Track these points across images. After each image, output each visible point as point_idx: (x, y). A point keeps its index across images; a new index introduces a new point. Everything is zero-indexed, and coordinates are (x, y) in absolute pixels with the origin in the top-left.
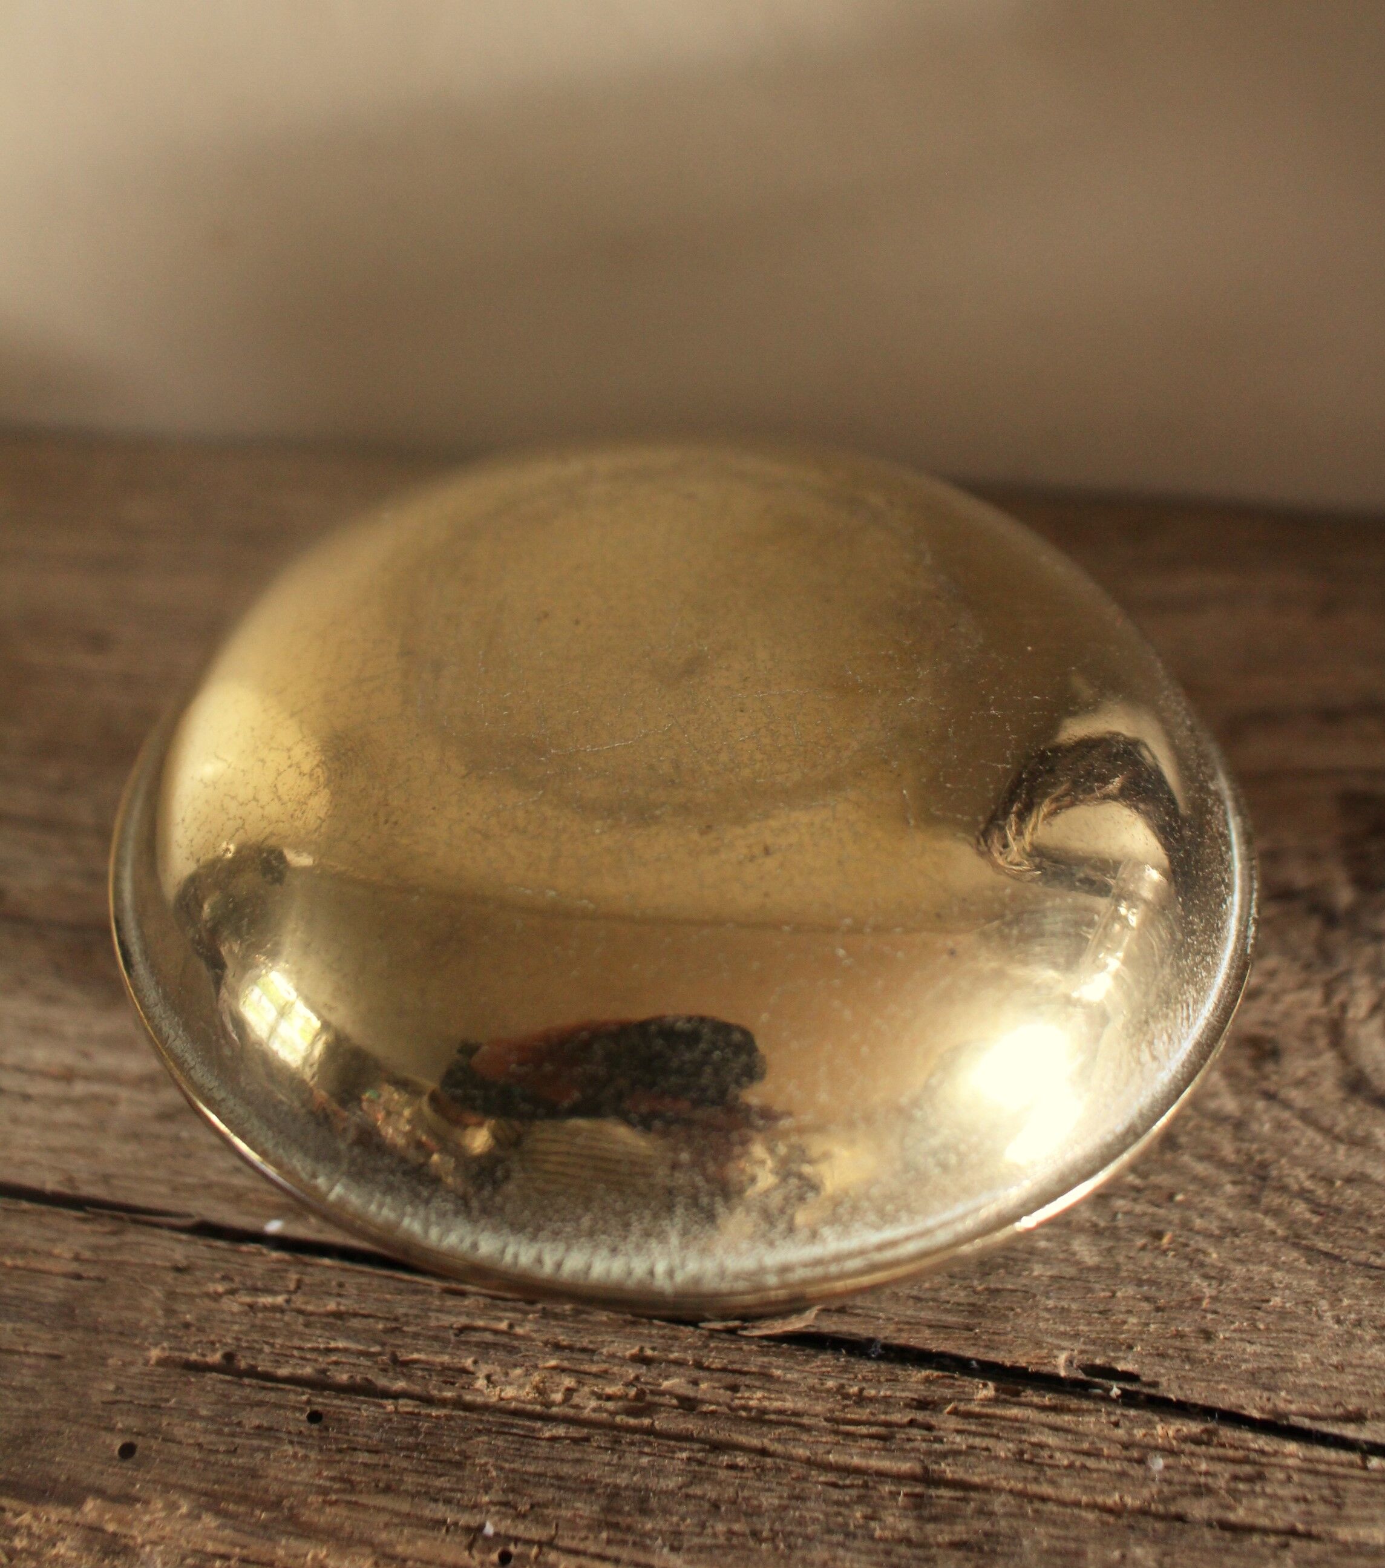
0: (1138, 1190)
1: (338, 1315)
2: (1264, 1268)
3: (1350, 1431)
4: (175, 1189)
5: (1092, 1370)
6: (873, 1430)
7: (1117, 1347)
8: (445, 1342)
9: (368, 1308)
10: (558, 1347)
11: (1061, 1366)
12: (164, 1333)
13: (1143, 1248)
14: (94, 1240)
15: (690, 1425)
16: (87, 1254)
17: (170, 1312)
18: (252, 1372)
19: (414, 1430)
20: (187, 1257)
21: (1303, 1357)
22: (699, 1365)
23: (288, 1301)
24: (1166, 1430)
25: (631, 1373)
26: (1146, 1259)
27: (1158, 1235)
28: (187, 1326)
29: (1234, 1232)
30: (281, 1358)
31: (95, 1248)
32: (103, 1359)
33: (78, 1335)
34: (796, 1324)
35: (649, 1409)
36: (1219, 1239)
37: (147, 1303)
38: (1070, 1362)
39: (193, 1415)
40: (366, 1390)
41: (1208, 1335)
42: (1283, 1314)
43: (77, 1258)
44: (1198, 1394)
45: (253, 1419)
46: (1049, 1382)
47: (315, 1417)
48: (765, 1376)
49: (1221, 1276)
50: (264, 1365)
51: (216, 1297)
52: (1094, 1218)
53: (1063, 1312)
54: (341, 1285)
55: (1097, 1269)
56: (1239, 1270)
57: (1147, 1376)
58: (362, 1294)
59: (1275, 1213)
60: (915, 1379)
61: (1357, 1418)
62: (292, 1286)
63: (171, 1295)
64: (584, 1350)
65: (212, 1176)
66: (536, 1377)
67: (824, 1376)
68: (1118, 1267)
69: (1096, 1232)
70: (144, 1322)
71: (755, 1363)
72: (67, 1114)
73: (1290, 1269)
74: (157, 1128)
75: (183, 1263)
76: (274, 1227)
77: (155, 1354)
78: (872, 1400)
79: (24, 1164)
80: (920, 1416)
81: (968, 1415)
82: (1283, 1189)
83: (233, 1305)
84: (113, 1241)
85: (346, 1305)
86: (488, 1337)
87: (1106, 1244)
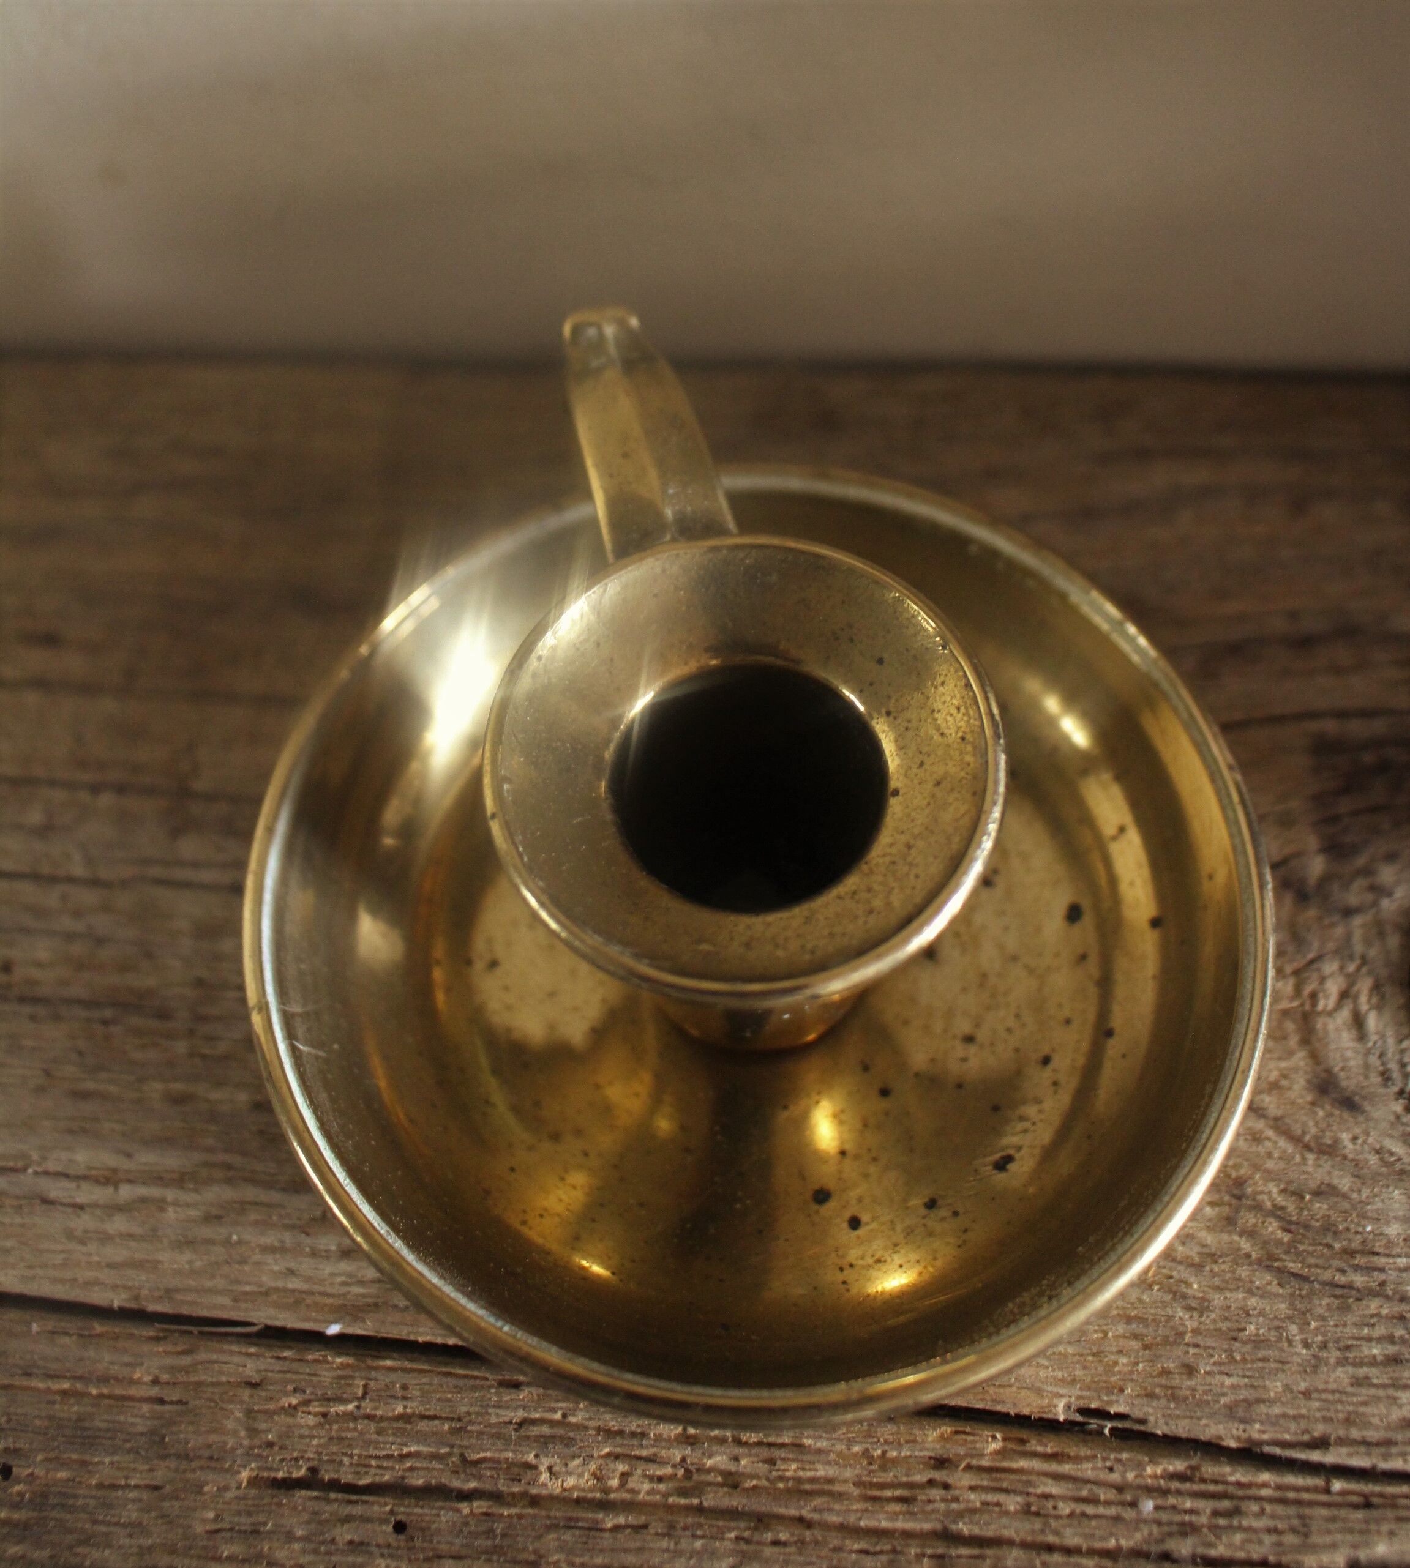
1: (405, 1418)
2: (1241, 1296)
3: (1315, 1456)
4: (235, 1300)
5: (1087, 1412)
6: (898, 1493)
7: (1109, 1390)
8: (507, 1441)
9: (432, 1409)
10: (609, 1434)
11: (1059, 1410)
12: (249, 1454)
14: (169, 1361)
15: (737, 1501)
16: (165, 1377)
17: (253, 1432)
18: (335, 1485)
19: (490, 1533)
20: (258, 1371)
21: (1275, 1387)
22: (737, 1442)
23: (358, 1407)
24: (1154, 1470)
25: (677, 1454)
26: (1134, 1294)
28: (270, 1445)
29: (1214, 1257)
30: (362, 1466)
31: (172, 1369)
32: (199, 1489)
33: (173, 1463)
35: (698, 1489)
36: (1198, 1267)
37: (230, 1424)
38: (1068, 1407)
39: (290, 1537)
40: (442, 1494)
41: (1190, 1370)
42: (1258, 1342)
43: (155, 1382)
44: (1182, 1429)
45: (345, 1534)
46: (1048, 1426)
47: (400, 1528)
48: (796, 1447)
49: (1202, 1307)
50: (346, 1478)
51: (292, 1410)
53: (1061, 1358)
54: (404, 1387)
56: (1217, 1299)
57: (1137, 1413)
58: (425, 1395)
59: (1250, 1234)
60: (932, 1438)
61: (1322, 1443)
62: (360, 1393)
63: (249, 1413)
64: (633, 1434)
65: (268, 1281)
66: (593, 1466)
67: (850, 1442)
70: (231, 1443)
71: (788, 1434)
72: (118, 1224)
73: (1264, 1294)
74: (207, 1232)
75: (256, 1378)
76: (334, 1329)
77: (245, 1475)
78: (894, 1461)
79: (89, 1284)
80: (937, 1475)
81: (981, 1469)
82: (1258, 1207)
83: (308, 1417)
84: (186, 1360)
85: (413, 1407)
86: (545, 1430)
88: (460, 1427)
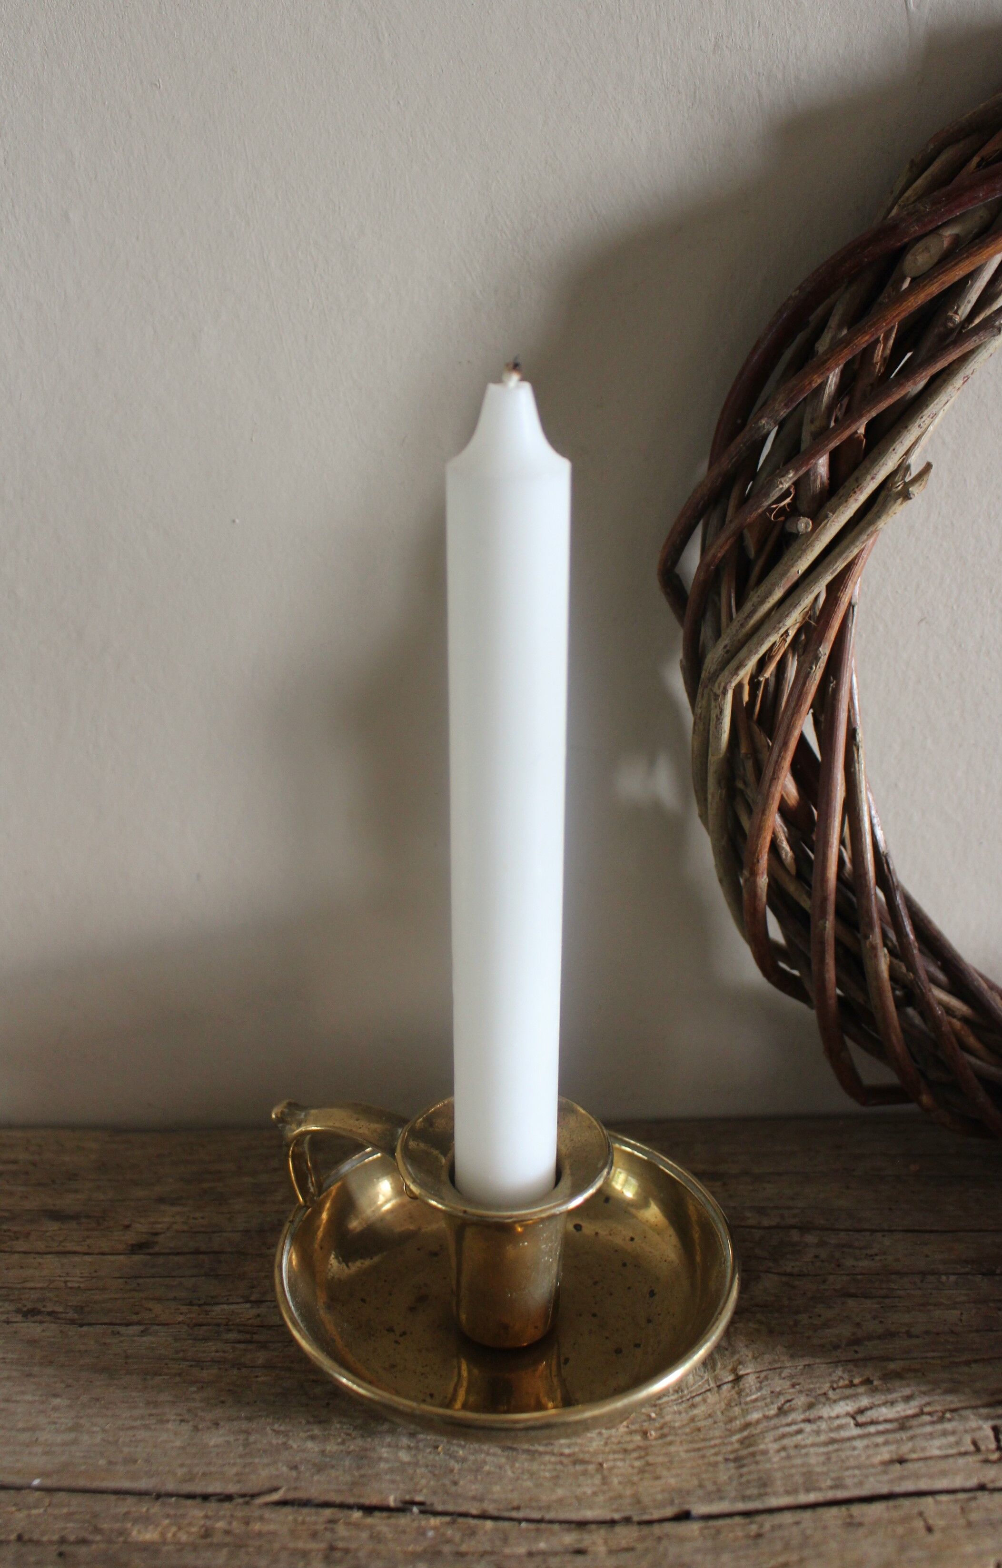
1: (68, 1514)
2: (483, 1456)
3: (514, 1514)
5: (405, 1502)
7: (417, 1491)
8: (118, 1520)
9: (82, 1510)
10: (169, 1516)
11: (391, 1501)
13: (430, 1453)
15: (228, 1539)
18: (30, 1541)
19: (107, 1554)
21: (497, 1488)
22: (232, 1516)
23: (45, 1511)
24: (434, 1521)
25: (202, 1522)
26: (431, 1457)
27: (437, 1447)
30: (43, 1534)
34: (275, 1497)
35: (211, 1536)
38: (395, 1500)
40: (83, 1542)
41: (455, 1483)
42: (489, 1473)
44: (450, 1508)
46: (385, 1509)
47: (61, 1554)
48: (261, 1518)
49: (464, 1460)
50: (36, 1537)
51: (12, 1513)
52: (409, 1443)
53: (393, 1482)
54: (70, 1502)
55: (409, 1463)
56: (472, 1458)
57: (428, 1502)
58: (79, 1504)
60: (328, 1512)
61: (518, 1508)
62: (47, 1504)
64: (181, 1516)
66: (160, 1529)
67: (287, 1516)
68: (418, 1461)
71: (257, 1513)
73: (495, 1455)
76: (36, 1482)
78: (308, 1522)
80: (329, 1526)
81: (350, 1524)
83: (21, 1515)
85: (72, 1509)
86: (137, 1515)
87: (413, 1452)
88: (95, 1516)
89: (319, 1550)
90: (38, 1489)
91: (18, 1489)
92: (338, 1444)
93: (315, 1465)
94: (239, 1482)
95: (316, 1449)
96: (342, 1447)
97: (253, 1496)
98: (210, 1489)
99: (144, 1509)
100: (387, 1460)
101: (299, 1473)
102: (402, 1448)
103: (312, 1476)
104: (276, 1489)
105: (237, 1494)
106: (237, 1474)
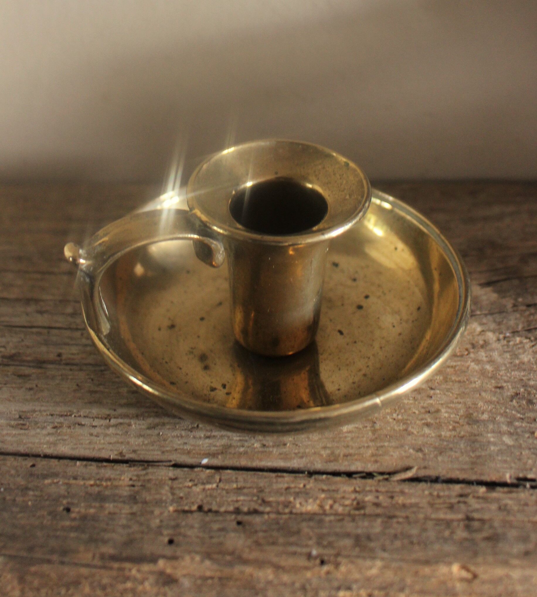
0: (522, 419)
1: (238, 489)
4: (163, 452)
5: (519, 479)
6: (446, 505)
7: (526, 470)
8: (281, 494)
9: (248, 485)
10: (323, 491)
11: (508, 478)
12: (173, 501)
13: (529, 437)
14: (135, 473)
15: (379, 511)
16: (135, 478)
17: (173, 494)
18: (210, 511)
19: (278, 523)
20: (174, 475)
22: (377, 491)
23: (217, 486)
25: (353, 496)
26: (530, 441)
28: (181, 498)
30: (220, 505)
31: (138, 476)
32: (152, 512)
33: (140, 505)
34: (409, 474)
35: (363, 508)
37: (163, 492)
38: (511, 477)
39: (192, 527)
40: (256, 512)
43: (131, 479)
45: (216, 526)
46: (504, 485)
47: (239, 523)
48: (402, 492)
50: (214, 508)
51: (189, 487)
52: (509, 430)
53: (505, 462)
54: (237, 478)
55: (514, 446)
58: (245, 481)
60: (457, 488)
62: (218, 481)
63: (172, 488)
64: (334, 491)
65: (176, 446)
66: (318, 502)
67: (423, 491)
68: (521, 445)
69: (510, 434)
70: (164, 498)
71: (398, 489)
72: (111, 430)
74: (149, 432)
75: (173, 477)
76: (205, 461)
77: (171, 509)
78: (443, 496)
79: (100, 450)
80: (462, 499)
81: (478, 498)
83: (198, 489)
84: (144, 472)
85: (240, 485)
86: (297, 490)
87: (515, 437)
88: (261, 490)
89: (459, 521)
90: (207, 467)
91: (192, 467)
92: (450, 430)
93: (436, 448)
94: (376, 462)
95: (433, 435)
96: (453, 433)
97: (390, 474)
98: (353, 468)
99: (301, 486)
100: (495, 444)
101: (425, 455)
102: (504, 434)
103: (436, 456)
104: (408, 469)
105: (376, 472)
106: (373, 455)
